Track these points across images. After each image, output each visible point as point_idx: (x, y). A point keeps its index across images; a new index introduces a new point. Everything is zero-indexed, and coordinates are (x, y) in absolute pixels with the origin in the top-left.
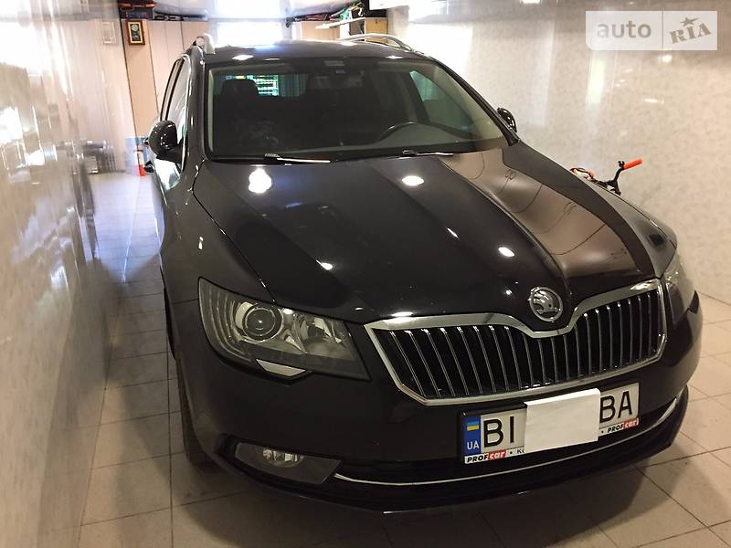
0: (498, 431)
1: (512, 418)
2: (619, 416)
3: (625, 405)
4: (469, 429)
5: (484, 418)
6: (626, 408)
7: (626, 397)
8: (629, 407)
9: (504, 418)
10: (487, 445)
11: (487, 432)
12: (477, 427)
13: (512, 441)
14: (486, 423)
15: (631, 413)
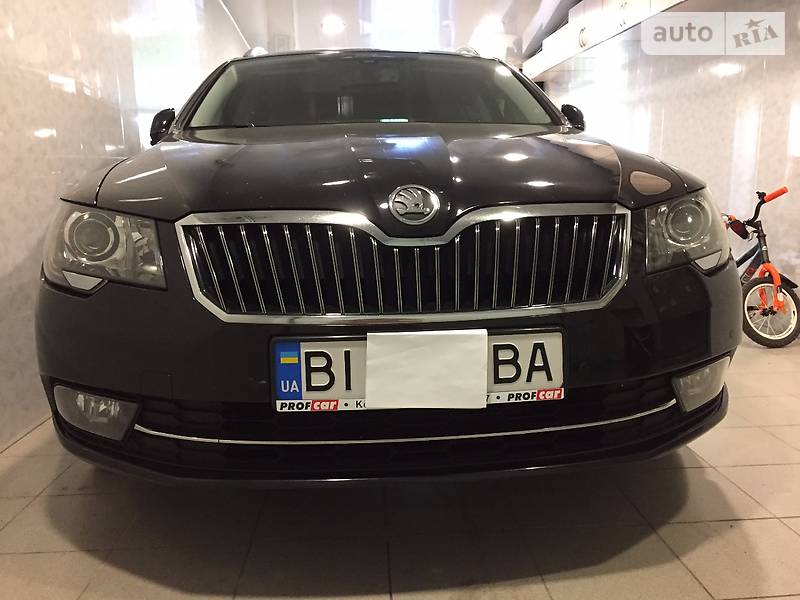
0: (327, 369)
1: (347, 354)
2: (529, 379)
3: (539, 363)
4: (284, 361)
5: (305, 348)
6: (539, 369)
7: (539, 351)
8: (546, 368)
9: (336, 351)
10: (310, 388)
11: (310, 370)
12: (295, 360)
13: (348, 387)
14: (309, 355)
15: (550, 378)
